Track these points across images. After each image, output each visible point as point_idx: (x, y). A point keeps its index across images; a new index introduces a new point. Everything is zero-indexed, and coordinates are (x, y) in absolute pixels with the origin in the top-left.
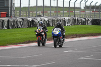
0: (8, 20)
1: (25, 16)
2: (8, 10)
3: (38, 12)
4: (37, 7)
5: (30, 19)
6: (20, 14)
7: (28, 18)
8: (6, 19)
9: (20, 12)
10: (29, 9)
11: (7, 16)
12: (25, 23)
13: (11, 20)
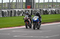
0: (32, 10)
1: (41, 8)
2: (32, 4)
3: (49, 6)
4: (49, 3)
5: (45, 10)
6: (39, 7)
7: (43, 9)
8: (30, 10)
9: (39, 5)
10: (44, 4)
11: (31, 8)
12: (42, 12)
13: (33, 10)
